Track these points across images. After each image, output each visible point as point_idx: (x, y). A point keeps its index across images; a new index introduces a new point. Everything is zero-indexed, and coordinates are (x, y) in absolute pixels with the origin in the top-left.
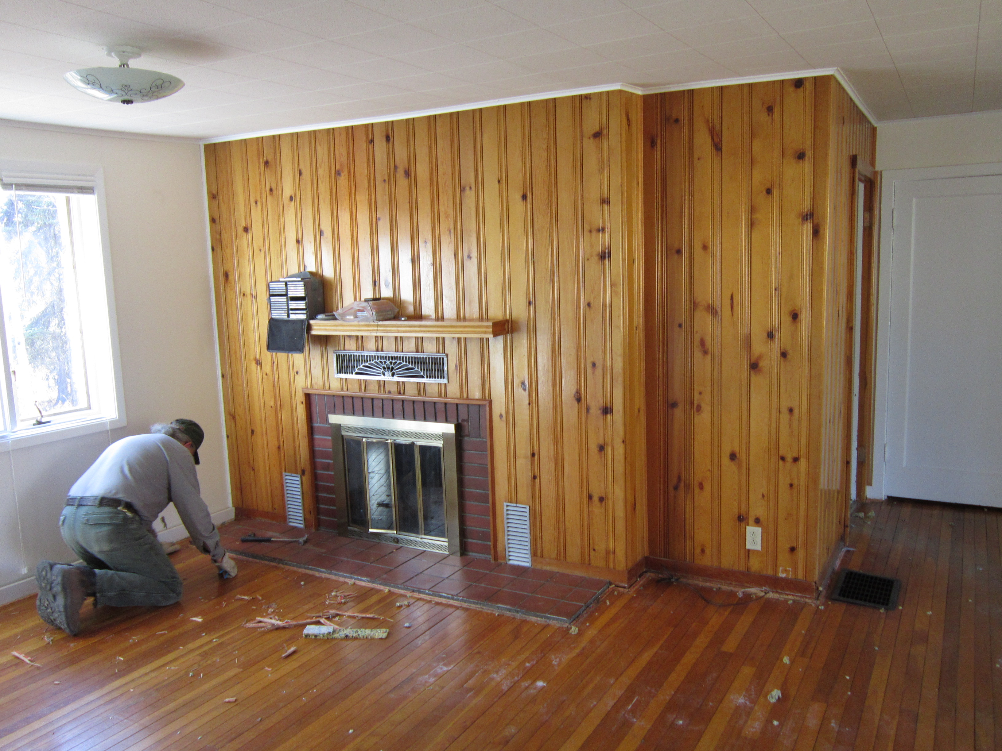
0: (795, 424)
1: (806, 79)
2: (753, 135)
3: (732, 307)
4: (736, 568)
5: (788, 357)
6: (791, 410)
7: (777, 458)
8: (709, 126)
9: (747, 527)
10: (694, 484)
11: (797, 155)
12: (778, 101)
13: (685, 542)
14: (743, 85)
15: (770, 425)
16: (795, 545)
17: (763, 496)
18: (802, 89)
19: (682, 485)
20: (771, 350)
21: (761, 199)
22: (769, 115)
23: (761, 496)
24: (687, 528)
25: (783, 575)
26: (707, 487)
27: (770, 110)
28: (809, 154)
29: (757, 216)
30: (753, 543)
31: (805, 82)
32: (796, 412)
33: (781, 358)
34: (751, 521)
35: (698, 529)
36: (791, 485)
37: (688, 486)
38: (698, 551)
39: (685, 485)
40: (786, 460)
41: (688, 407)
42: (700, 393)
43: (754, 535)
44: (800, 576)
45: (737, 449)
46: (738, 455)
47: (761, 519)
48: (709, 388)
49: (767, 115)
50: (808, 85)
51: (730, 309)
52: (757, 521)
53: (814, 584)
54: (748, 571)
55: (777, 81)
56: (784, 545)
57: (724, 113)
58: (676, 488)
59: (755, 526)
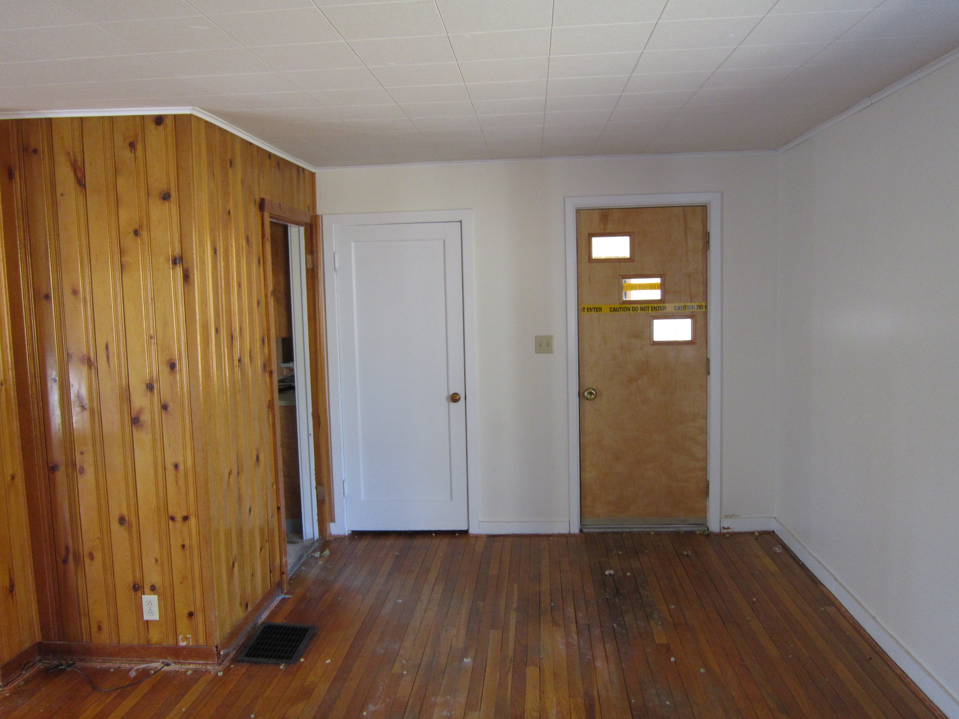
0: (182, 480)
1: (166, 116)
2: (116, 171)
3: (108, 358)
4: (136, 642)
5: (169, 409)
6: (176, 466)
7: (167, 519)
8: (70, 159)
9: (143, 596)
10: (83, 555)
11: (162, 196)
12: (140, 139)
13: (80, 620)
14: (103, 118)
15: (157, 484)
16: (193, 610)
17: (157, 560)
18: (162, 126)
19: (71, 557)
20: (152, 403)
21: (129, 241)
22: (131, 152)
23: (154, 561)
24: (81, 605)
25: (183, 644)
26: (98, 556)
27: (132, 146)
28: (174, 194)
29: (127, 259)
30: (150, 612)
31: (165, 120)
32: (181, 467)
33: (162, 410)
34: (147, 589)
35: (93, 604)
36: (183, 546)
37: (77, 558)
38: (94, 629)
39: (75, 556)
40: (176, 520)
41: (70, 470)
42: (82, 453)
43: (150, 604)
44: (202, 642)
45: (125, 512)
46: (127, 519)
47: (157, 586)
48: (90, 447)
49: (129, 152)
50: (169, 123)
51: (106, 359)
52: (153, 589)
53: (214, 649)
54: (148, 644)
55: (138, 116)
56: (182, 611)
57: (85, 148)
58: (65, 561)
59: (151, 594)
